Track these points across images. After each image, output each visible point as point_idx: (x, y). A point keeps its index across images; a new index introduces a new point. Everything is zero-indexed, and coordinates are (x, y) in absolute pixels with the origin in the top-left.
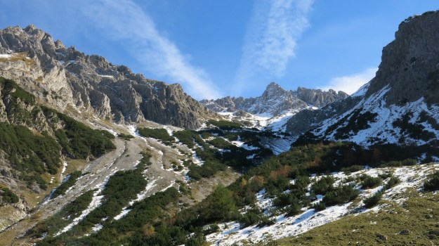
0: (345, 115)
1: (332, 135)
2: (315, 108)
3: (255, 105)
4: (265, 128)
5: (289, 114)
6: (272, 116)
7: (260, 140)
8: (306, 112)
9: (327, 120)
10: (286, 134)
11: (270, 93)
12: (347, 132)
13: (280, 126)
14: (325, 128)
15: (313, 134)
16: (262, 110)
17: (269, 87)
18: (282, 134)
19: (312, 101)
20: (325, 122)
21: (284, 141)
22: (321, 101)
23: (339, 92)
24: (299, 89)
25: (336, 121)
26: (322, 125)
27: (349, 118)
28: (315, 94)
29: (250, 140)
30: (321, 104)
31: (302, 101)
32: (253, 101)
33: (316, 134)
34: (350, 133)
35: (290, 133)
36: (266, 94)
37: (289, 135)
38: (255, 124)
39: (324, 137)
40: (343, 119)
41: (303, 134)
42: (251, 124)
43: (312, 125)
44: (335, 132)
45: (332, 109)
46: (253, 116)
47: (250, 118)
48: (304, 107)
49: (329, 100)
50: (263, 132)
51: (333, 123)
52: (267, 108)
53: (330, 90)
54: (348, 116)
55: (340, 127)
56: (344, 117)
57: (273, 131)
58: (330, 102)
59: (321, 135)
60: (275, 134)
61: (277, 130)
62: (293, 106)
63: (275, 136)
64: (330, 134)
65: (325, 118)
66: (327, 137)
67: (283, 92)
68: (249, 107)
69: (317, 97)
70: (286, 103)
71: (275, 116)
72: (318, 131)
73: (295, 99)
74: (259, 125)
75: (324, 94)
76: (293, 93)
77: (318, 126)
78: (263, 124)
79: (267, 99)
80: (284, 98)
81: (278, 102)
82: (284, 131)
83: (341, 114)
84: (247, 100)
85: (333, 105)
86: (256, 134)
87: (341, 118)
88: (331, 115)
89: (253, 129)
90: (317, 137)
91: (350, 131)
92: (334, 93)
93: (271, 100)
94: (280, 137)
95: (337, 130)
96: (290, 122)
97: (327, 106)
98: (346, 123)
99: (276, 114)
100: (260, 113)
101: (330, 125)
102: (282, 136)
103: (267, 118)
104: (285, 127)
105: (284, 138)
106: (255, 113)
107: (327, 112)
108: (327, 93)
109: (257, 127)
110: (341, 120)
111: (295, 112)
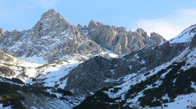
0: (158, 69)
1: (136, 99)
2: (113, 56)
3: (20, 43)
4: (34, 80)
5: (73, 62)
6: (46, 62)
7: (23, 99)
8: (98, 60)
9: (130, 76)
10: (65, 92)
11: (46, 27)
12: (160, 97)
13: (57, 79)
14: (126, 87)
15: (107, 95)
16: (31, 51)
17: (44, 16)
18: (60, 91)
19: (110, 44)
20: (127, 78)
21: (62, 102)
22: (123, 45)
23: (152, 34)
24: (92, 24)
25: (143, 78)
26: (122, 82)
27: (163, 75)
28: (115, 33)
29: (8, 97)
30: (123, 50)
31: (94, 43)
32: (18, 36)
33: (111, 96)
34: (164, 98)
35: (72, 91)
36: (39, 27)
37: (70, 94)
38: (18, 73)
39: (124, 102)
40: (154, 76)
41: (92, 93)
42: (12, 73)
43: (107, 80)
44: (141, 94)
45: (140, 60)
46: (15, 59)
47: (11, 63)
48: (96, 52)
49: (136, 45)
50: (30, 86)
51: (140, 81)
52: (40, 49)
53: (138, 30)
54: (163, 71)
55: (150, 87)
56: (156, 72)
57: (45, 85)
58: (137, 48)
59: (120, 98)
60: (48, 91)
61: (53, 85)
62: (80, 50)
63: (47, 94)
64: (133, 97)
65: (129, 72)
66: (129, 101)
67: (66, 26)
68: (11, 45)
69: (117, 38)
70: (70, 44)
71: (50, 62)
72: (116, 90)
73: (84, 39)
74: (23, 75)
75: (130, 35)
76: (82, 29)
77: (116, 84)
78: (32, 73)
79: (41, 35)
80: (67, 35)
81: (58, 41)
82: (62, 87)
83: (153, 68)
84: (8, 33)
85: (140, 53)
86: (18, 88)
87: (152, 74)
88: (136, 69)
89: (14, 80)
90: (113, 100)
91: (164, 95)
92: (145, 35)
93: (46, 37)
94: (55, 96)
95: (144, 93)
96: (73, 74)
97: (133, 53)
98: (159, 83)
99: (53, 60)
100: (28, 56)
101: (134, 83)
102: (59, 95)
103: (38, 65)
104: (65, 81)
105: (62, 99)
106: (19, 54)
107: (131, 63)
108: (134, 34)
109: (21, 78)
110: (152, 77)
111: (83, 59)
